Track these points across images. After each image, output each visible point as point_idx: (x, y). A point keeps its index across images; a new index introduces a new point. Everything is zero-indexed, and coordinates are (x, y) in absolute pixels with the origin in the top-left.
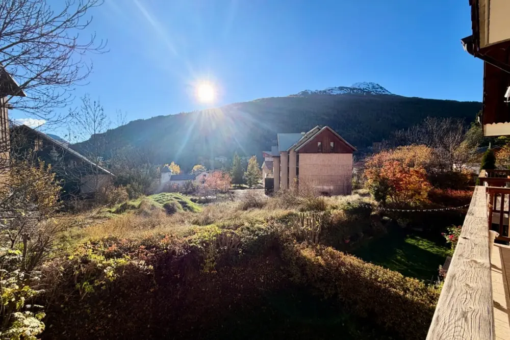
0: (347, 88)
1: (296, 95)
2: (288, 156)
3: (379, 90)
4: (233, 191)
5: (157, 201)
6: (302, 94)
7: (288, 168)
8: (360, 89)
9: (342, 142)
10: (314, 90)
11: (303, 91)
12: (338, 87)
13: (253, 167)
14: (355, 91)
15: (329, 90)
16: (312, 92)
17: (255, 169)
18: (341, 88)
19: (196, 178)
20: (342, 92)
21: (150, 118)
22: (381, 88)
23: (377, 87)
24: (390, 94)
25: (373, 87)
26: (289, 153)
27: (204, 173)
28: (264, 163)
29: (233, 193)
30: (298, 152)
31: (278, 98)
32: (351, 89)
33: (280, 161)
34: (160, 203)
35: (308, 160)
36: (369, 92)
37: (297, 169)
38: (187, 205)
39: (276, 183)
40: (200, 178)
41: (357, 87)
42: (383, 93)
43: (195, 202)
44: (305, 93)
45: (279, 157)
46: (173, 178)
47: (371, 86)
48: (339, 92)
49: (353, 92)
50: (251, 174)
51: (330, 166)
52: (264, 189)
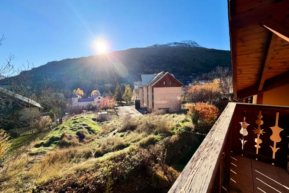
0: (178, 43)
1: (151, 47)
2: (148, 88)
3: (195, 44)
4: (117, 108)
5: (72, 129)
6: (154, 46)
7: (148, 95)
8: (185, 44)
9: (176, 81)
10: (161, 44)
11: (155, 44)
12: (173, 42)
13: (128, 92)
14: (182, 45)
15: (169, 44)
16: (159, 45)
17: (129, 92)
18: (175, 43)
19: (94, 100)
20: (176, 45)
21: (62, 60)
22: (196, 43)
23: (194, 43)
24: (200, 47)
25: (192, 43)
26: (148, 86)
27: (99, 97)
28: (134, 90)
29: (117, 109)
30: (153, 87)
31: (140, 48)
32: (180, 44)
33: (143, 90)
34: (74, 131)
35: (158, 91)
36: (190, 46)
37: (153, 96)
38: (91, 129)
39: (141, 102)
40: (96, 100)
41: (184, 43)
42: (197, 46)
43: (95, 121)
44: (156, 46)
45: (143, 88)
46: (79, 101)
47: (190, 42)
48: (174, 45)
49: (181, 45)
50: (127, 96)
51: (170, 94)
52: (135, 106)
